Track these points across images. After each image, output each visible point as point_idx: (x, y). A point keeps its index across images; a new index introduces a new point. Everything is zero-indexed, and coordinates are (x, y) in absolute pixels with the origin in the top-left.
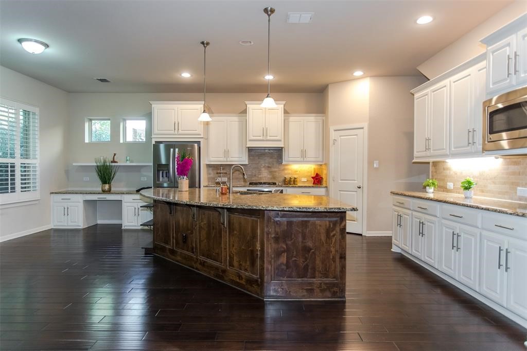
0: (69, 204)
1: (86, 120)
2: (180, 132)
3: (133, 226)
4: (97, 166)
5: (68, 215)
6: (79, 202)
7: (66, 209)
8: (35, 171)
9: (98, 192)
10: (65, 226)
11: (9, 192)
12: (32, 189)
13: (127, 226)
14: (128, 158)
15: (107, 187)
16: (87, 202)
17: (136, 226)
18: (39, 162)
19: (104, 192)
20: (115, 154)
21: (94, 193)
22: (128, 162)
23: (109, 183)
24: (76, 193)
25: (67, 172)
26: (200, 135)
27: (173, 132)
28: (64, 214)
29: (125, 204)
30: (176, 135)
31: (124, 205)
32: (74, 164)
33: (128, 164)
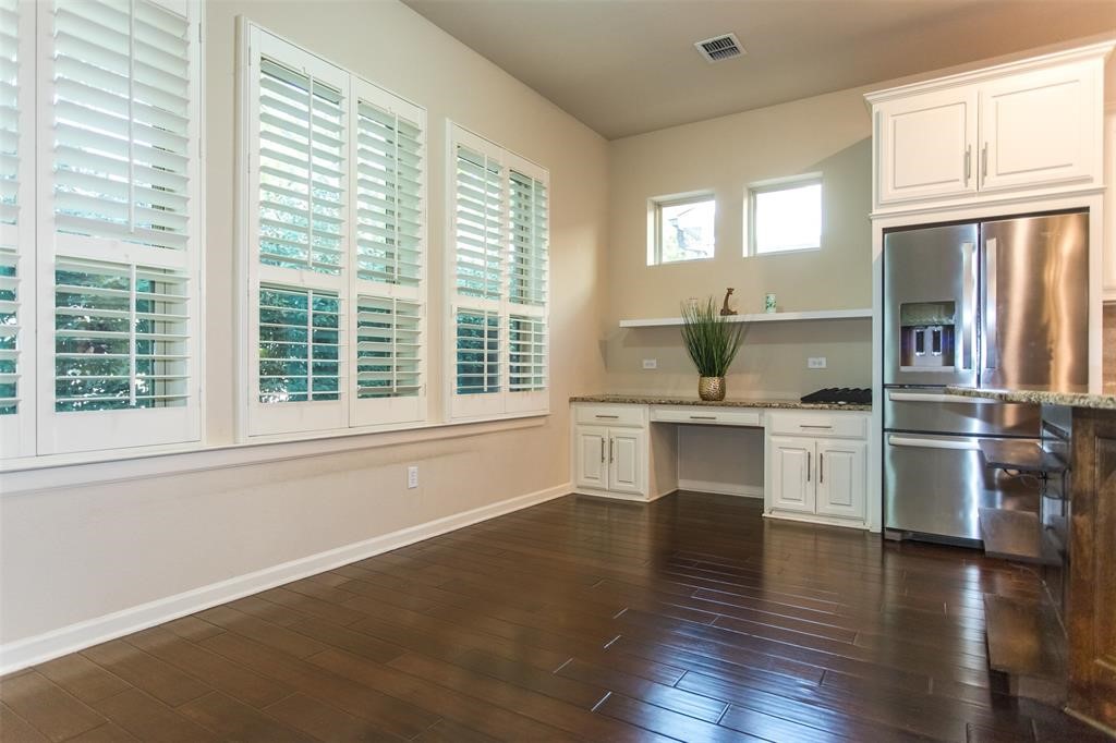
0: (613, 430)
1: (650, 206)
2: (992, 181)
3: (801, 513)
4: (687, 326)
5: (611, 459)
6: (641, 427)
7: (607, 445)
8: (539, 338)
9: (691, 401)
10: (604, 490)
11: (486, 390)
12: (532, 385)
13: (777, 510)
14: (772, 299)
15: (712, 384)
16: (659, 428)
17: (810, 514)
18: (547, 313)
19: (706, 399)
20: (730, 291)
21: (681, 403)
22: (771, 310)
23: (721, 374)
24: (633, 402)
25: (604, 347)
26: (1088, 180)
27: (959, 187)
28: (603, 458)
29: (774, 439)
30: (972, 195)
31: (771, 442)
32: (623, 324)
33: (772, 315)
